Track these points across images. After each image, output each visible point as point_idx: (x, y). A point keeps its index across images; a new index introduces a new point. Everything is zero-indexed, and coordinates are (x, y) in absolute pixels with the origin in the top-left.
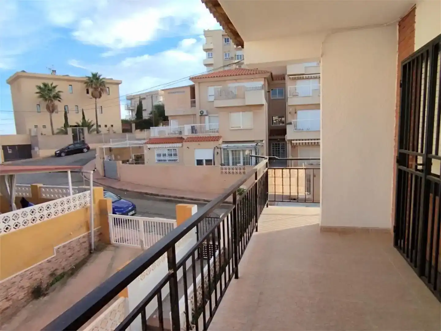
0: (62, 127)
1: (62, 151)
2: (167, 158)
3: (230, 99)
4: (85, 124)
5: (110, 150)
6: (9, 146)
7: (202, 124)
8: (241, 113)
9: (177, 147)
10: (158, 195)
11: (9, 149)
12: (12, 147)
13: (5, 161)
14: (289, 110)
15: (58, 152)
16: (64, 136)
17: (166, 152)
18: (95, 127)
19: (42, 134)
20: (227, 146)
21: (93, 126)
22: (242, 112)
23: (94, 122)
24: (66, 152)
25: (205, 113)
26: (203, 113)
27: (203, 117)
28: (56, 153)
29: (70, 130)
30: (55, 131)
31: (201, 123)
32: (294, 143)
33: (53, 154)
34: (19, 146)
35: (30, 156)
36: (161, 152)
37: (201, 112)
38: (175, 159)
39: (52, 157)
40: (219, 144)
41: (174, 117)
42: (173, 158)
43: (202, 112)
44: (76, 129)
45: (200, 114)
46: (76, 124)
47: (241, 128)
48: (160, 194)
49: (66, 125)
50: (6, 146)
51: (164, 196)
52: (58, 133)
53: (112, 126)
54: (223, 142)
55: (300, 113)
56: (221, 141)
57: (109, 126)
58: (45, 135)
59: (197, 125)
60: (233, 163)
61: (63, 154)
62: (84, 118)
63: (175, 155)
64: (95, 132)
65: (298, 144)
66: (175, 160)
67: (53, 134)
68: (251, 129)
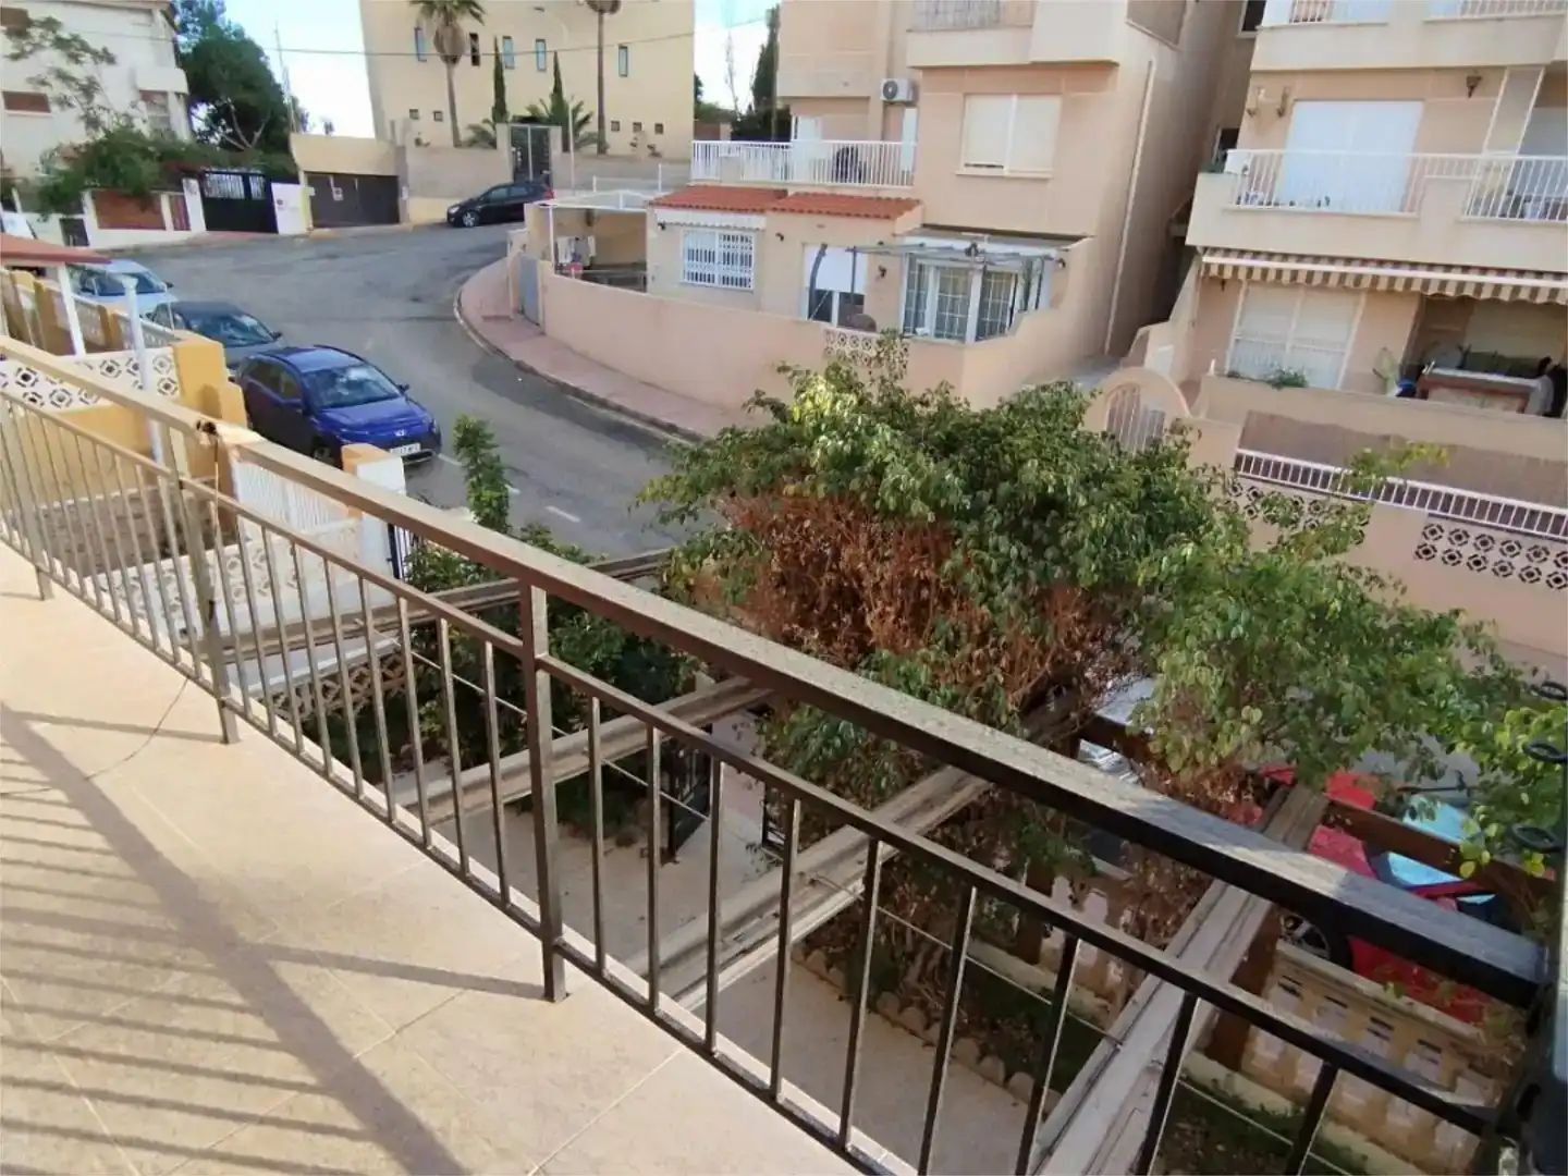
0: (486, 121)
1: (465, 208)
2: (718, 270)
3: (973, 29)
4: (559, 113)
5: (589, 217)
6: (335, 175)
7: (888, 143)
8: (1014, 99)
9: (750, 229)
10: (603, 404)
11: (336, 186)
12: (343, 179)
13: (317, 226)
14: (1259, 96)
15: (454, 211)
16: (487, 154)
17: (718, 247)
18: (592, 127)
19: (418, 142)
20: (922, 245)
21: (586, 120)
22: (1021, 94)
23: (590, 107)
24: (477, 213)
25: (902, 95)
26: (894, 94)
27: (892, 110)
28: (449, 215)
29: (502, 134)
30: (465, 135)
31: (883, 138)
32: (1208, 266)
33: (443, 216)
34: (364, 178)
35: (392, 216)
36: (702, 244)
37: (886, 86)
38: (739, 275)
39: (440, 225)
40: (894, 235)
41: (813, 103)
42: (735, 271)
43: (890, 90)
44: (525, 130)
45: (883, 98)
46: (527, 114)
47: (1005, 172)
48: (616, 401)
49: (500, 110)
50: (325, 176)
51: (619, 409)
52: (472, 143)
53: (659, 128)
54: (925, 226)
55: (1304, 115)
56: (909, 221)
57: (648, 127)
58: (428, 144)
59: (868, 146)
60: (940, 320)
61: (469, 219)
62: (558, 90)
63: (746, 261)
64: (593, 148)
65: (1242, 275)
66: (743, 282)
67: (458, 144)
68: (1045, 180)
